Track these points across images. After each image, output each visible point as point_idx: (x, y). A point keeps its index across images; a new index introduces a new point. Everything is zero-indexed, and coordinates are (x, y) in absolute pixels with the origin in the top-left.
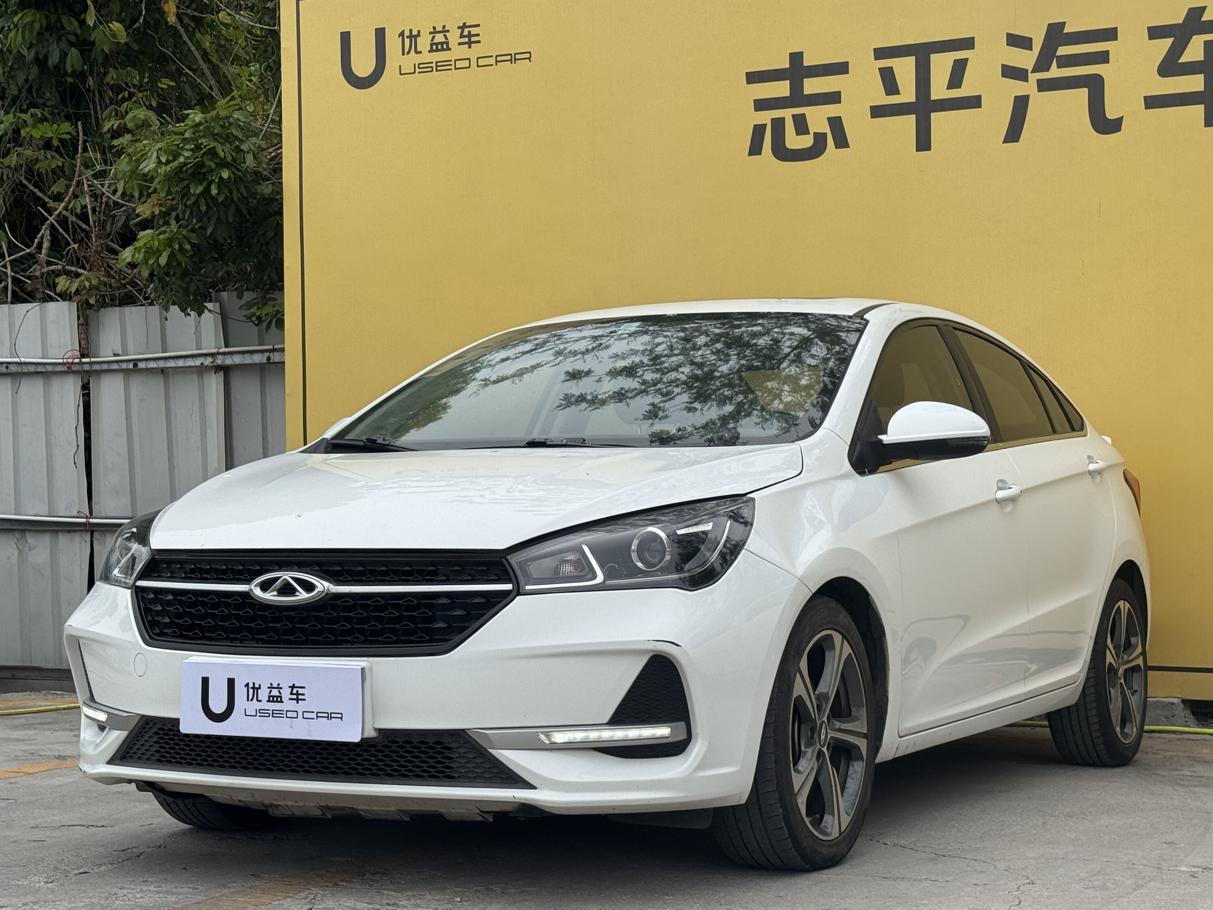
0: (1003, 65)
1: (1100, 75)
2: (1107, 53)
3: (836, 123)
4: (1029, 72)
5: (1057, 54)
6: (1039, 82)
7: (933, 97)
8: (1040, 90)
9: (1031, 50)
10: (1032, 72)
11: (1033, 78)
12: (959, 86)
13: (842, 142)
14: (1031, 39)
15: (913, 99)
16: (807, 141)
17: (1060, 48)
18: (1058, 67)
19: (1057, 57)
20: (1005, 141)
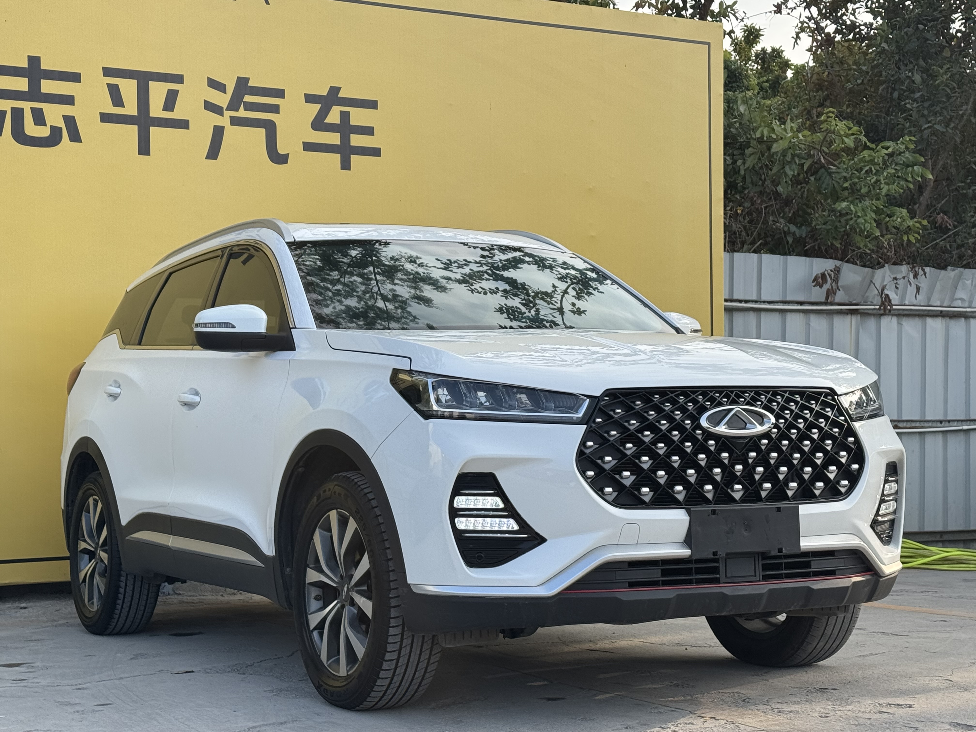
0: (205, 100)
1: (273, 121)
2: (279, 105)
3: (70, 121)
4: (224, 109)
5: (244, 100)
6: (231, 117)
7: (152, 115)
8: (232, 124)
9: (225, 93)
10: (226, 110)
11: (228, 114)
12: (172, 110)
13: (75, 137)
14: (225, 86)
15: (135, 113)
16: (44, 132)
17: (246, 96)
18: (245, 109)
19: (244, 102)
20: (206, 158)
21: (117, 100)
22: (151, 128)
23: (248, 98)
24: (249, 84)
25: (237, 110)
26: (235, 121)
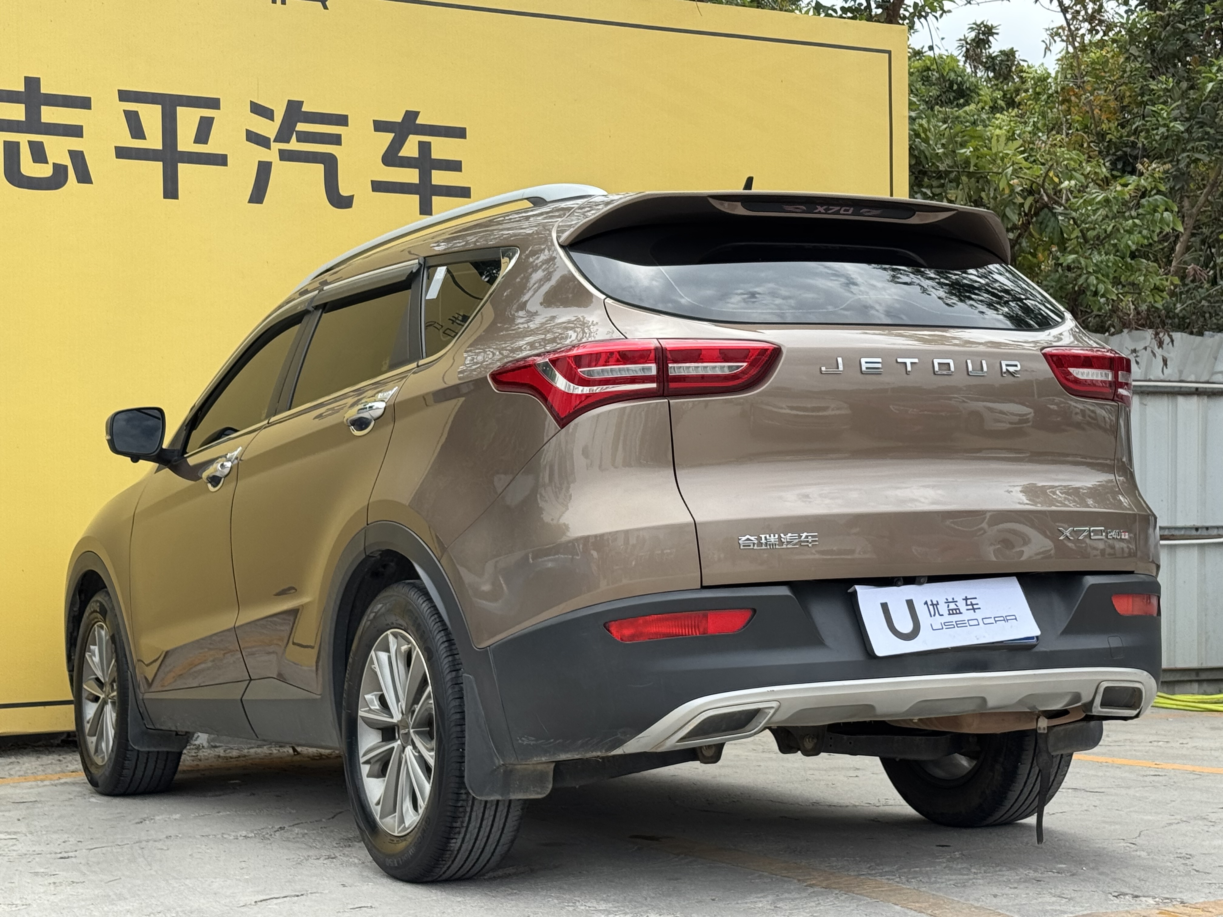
0: (247, 130)
1: (333, 155)
2: (339, 136)
3: (78, 158)
5: (297, 129)
6: (280, 151)
7: (180, 148)
8: (282, 159)
9: (273, 120)
10: (274, 141)
11: (276, 147)
12: (206, 142)
13: (84, 177)
14: (272, 111)
15: (160, 147)
16: (45, 171)
17: (298, 124)
18: (298, 140)
19: (297, 132)
20: (249, 202)
21: (137, 130)
22: (179, 164)
23: (301, 127)
24: (304, 109)
25: (288, 141)
26: (285, 156)
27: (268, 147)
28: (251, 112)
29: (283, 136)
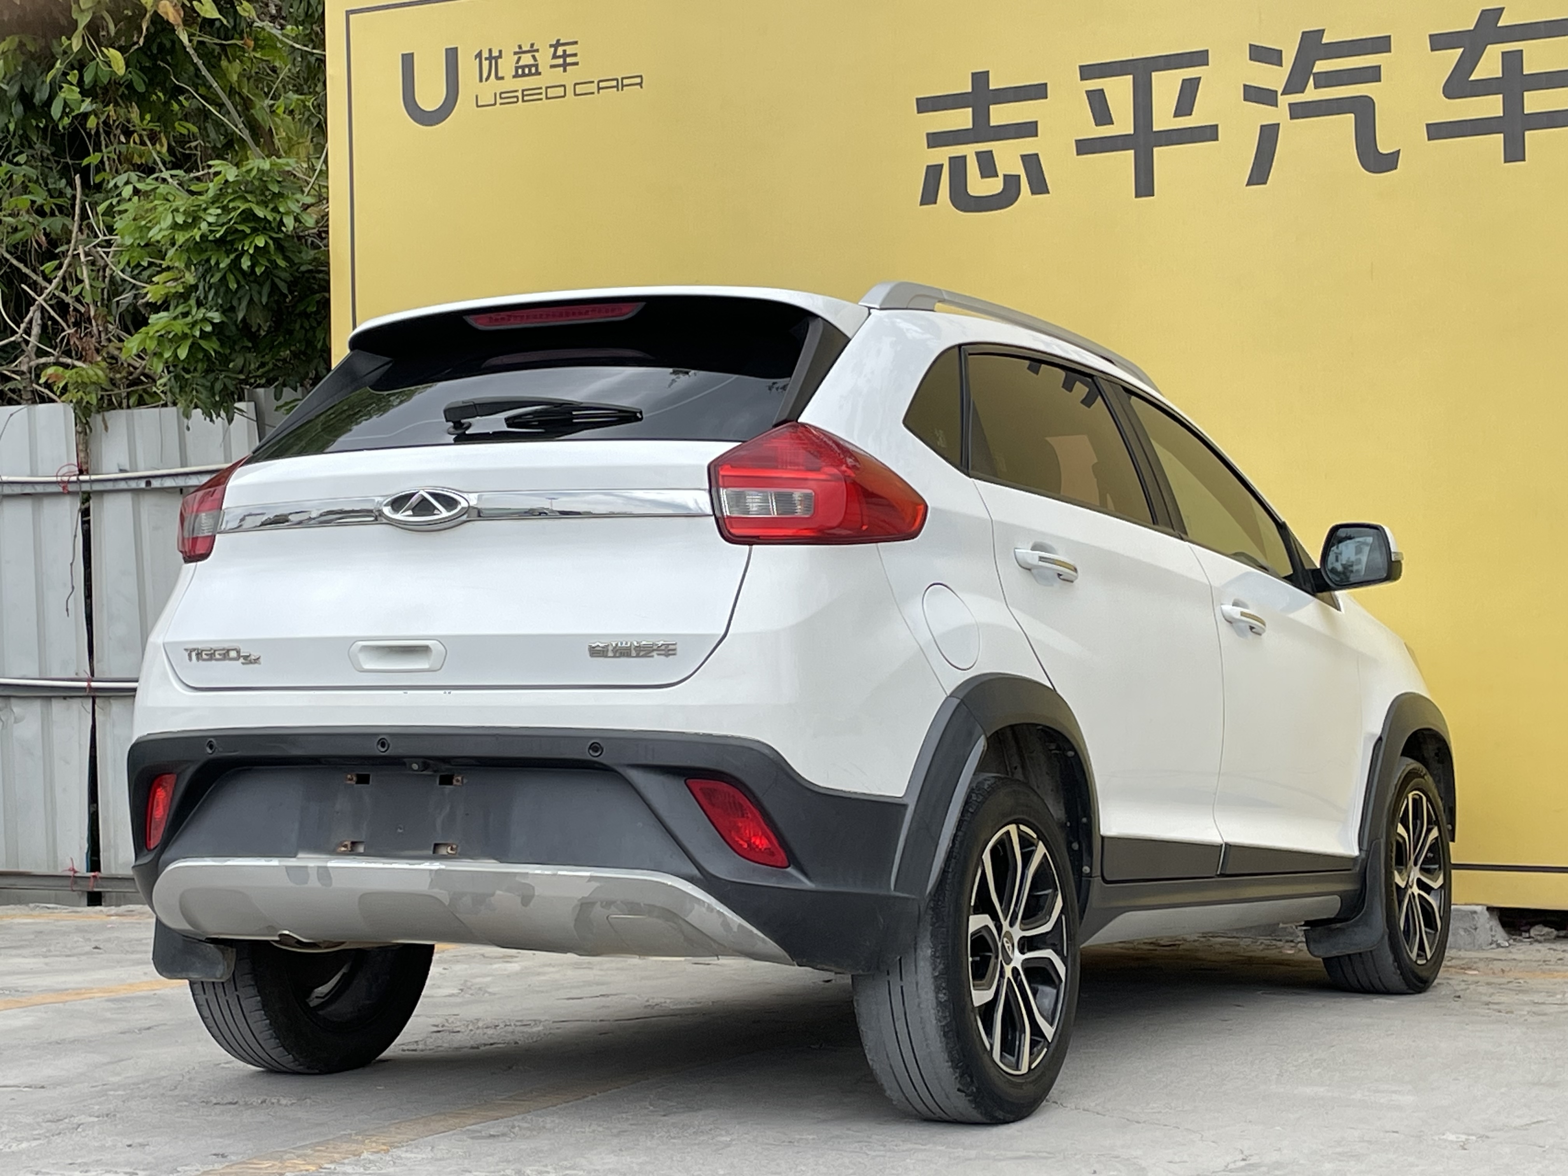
0: (1245, 85)
1: (1369, 97)
2: (1378, 68)
3: (1031, 162)
4: (1279, 93)
5: (1315, 70)
6: (1292, 106)
7: (1156, 127)
8: (1293, 117)
9: (1281, 65)
10: (1282, 94)
11: (1284, 101)
12: (1189, 114)
13: (1040, 186)
14: (1280, 52)
15: (1131, 130)
16: (995, 186)
17: (1318, 63)
18: (1316, 87)
19: (1315, 74)
20: (1249, 184)
21: (1102, 115)
22: (1155, 149)
23: (1321, 66)
24: (1324, 41)
25: (1303, 92)
26: (1298, 111)
27: (1275, 104)
28: (1251, 59)
29: (1295, 84)
